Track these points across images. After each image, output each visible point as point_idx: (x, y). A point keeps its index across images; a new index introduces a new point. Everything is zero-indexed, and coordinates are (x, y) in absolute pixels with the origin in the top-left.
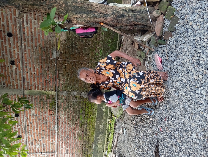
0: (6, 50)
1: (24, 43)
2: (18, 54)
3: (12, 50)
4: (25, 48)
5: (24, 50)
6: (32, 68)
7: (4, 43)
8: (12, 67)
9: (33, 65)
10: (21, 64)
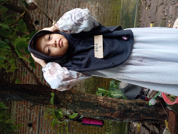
0: (27, 113)
1: (42, 108)
2: (36, 118)
3: (32, 114)
4: (43, 112)
5: (41, 114)
6: (46, 131)
7: (26, 107)
8: (29, 129)
9: (48, 128)
10: (37, 127)
